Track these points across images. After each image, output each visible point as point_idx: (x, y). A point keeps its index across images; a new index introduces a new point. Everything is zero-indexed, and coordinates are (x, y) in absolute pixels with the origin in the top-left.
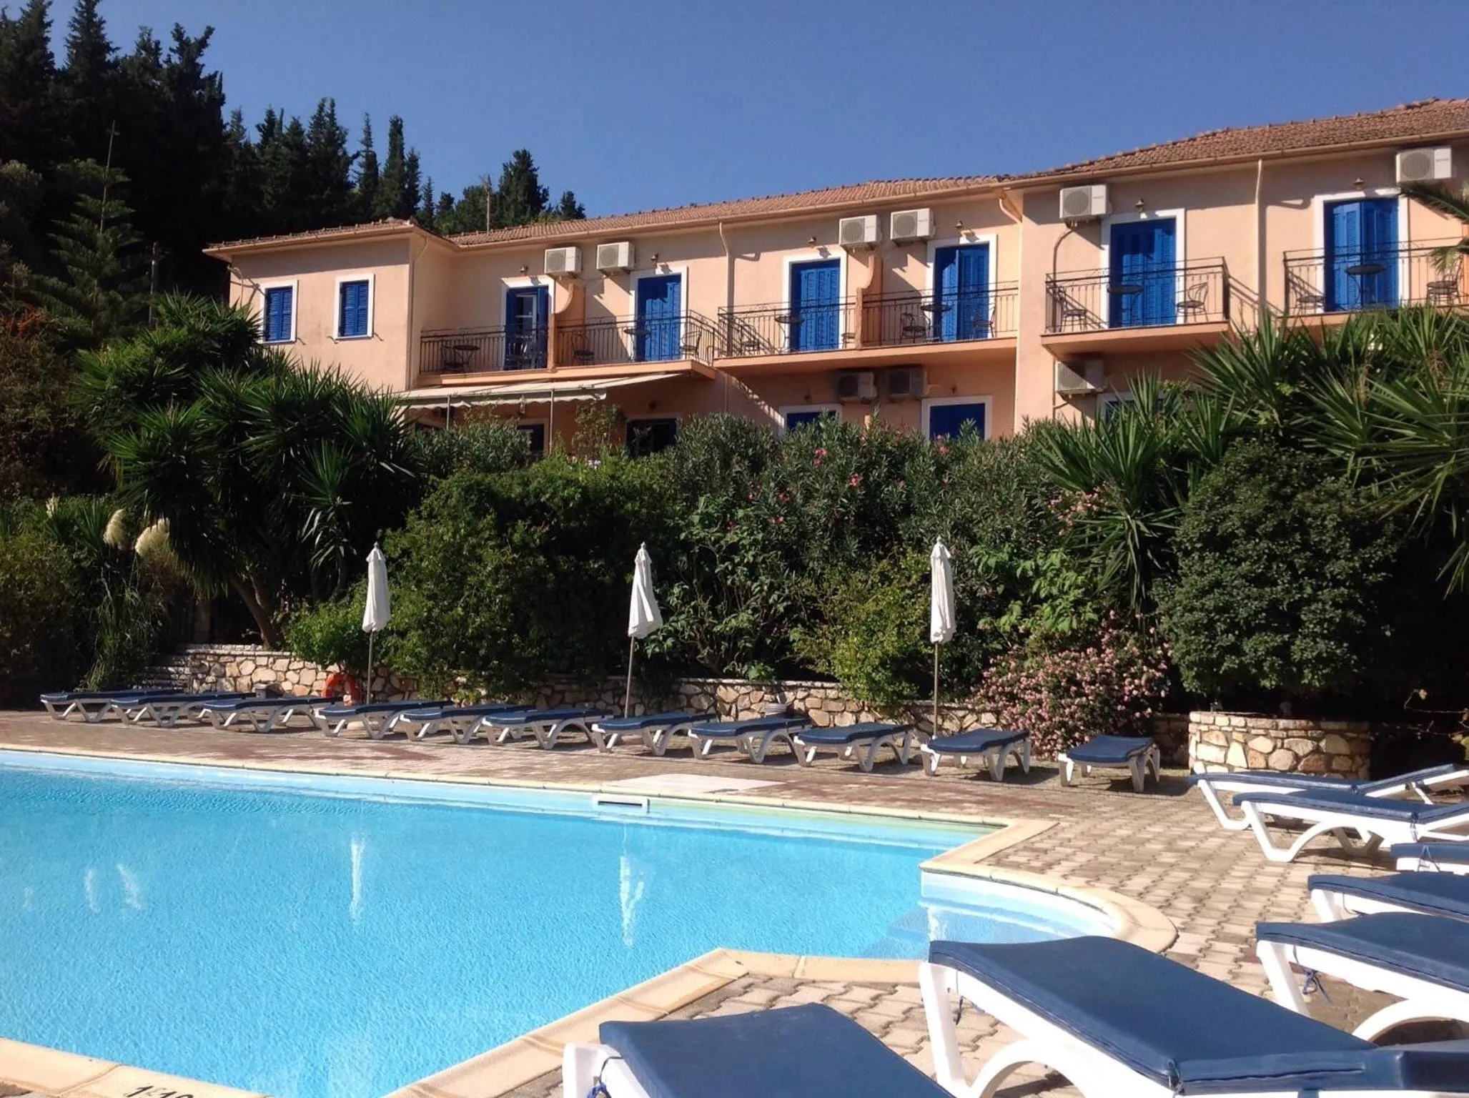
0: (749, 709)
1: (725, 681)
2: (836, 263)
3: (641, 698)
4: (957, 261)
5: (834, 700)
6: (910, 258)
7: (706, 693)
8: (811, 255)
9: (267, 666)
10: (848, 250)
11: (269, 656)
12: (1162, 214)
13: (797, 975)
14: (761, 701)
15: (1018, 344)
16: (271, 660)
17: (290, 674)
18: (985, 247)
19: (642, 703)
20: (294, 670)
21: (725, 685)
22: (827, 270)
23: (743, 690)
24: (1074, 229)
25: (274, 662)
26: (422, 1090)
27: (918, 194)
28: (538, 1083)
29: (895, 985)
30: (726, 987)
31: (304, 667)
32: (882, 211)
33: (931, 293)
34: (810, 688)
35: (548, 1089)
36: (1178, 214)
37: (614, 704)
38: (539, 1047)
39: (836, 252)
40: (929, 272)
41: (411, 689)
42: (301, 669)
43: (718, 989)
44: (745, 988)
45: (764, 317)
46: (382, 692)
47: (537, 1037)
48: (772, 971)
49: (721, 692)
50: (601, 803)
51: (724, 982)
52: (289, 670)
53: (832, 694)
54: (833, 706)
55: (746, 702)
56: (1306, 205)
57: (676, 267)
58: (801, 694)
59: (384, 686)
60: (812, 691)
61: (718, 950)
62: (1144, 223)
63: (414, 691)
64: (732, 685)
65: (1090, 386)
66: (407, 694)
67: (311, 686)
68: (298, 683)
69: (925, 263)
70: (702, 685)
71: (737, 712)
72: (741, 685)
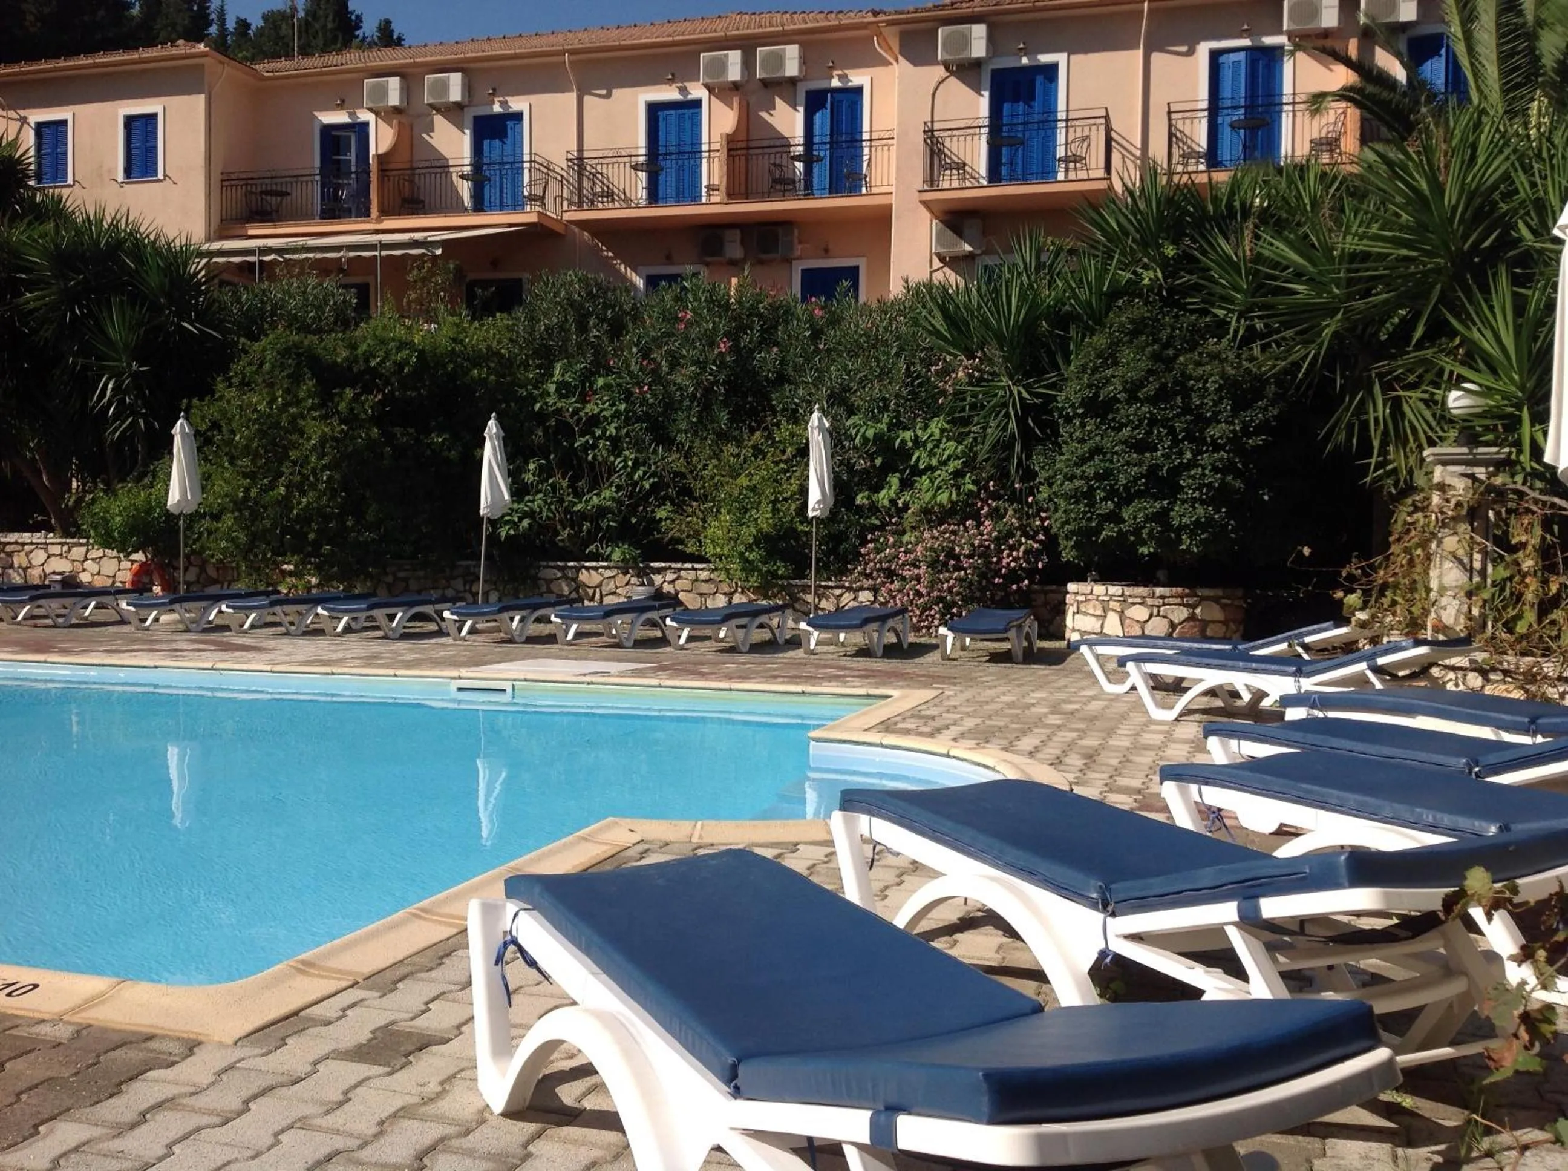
0: (614, 593)
1: (587, 564)
2: (697, 103)
3: (495, 584)
4: (828, 105)
5: (706, 581)
6: (778, 101)
7: (565, 577)
8: (669, 94)
9: (61, 555)
10: (710, 89)
11: (62, 544)
12: (1045, 58)
13: (695, 840)
14: (627, 584)
15: (893, 200)
16: (65, 548)
17: (88, 564)
18: (859, 90)
19: (496, 589)
20: (92, 559)
21: (587, 569)
22: (688, 112)
23: (608, 573)
24: (952, 73)
25: (69, 550)
26: (300, 966)
27: (786, 28)
28: (428, 953)
29: (797, 844)
30: (622, 854)
31: (104, 556)
32: (747, 45)
33: (801, 141)
34: (680, 570)
35: (441, 958)
36: (1061, 58)
37: (465, 591)
38: (425, 919)
39: (698, 91)
40: (799, 117)
41: (229, 578)
42: (101, 558)
43: (612, 856)
44: (642, 853)
45: (619, 163)
46: (198, 581)
47: (423, 910)
48: (670, 836)
49: (583, 576)
50: (460, 689)
51: (618, 849)
52: (86, 559)
53: (703, 575)
54: (705, 588)
55: (612, 585)
56: (1191, 52)
57: (517, 104)
58: (670, 576)
59: (199, 576)
60: (683, 573)
61: (611, 819)
62: (1024, 69)
63: (234, 580)
64: (596, 569)
65: (968, 248)
66: (227, 584)
67: (114, 576)
68: (99, 573)
69: (794, 107)
70: (563, 569)
71: (601, 596)
72: (605, 568)
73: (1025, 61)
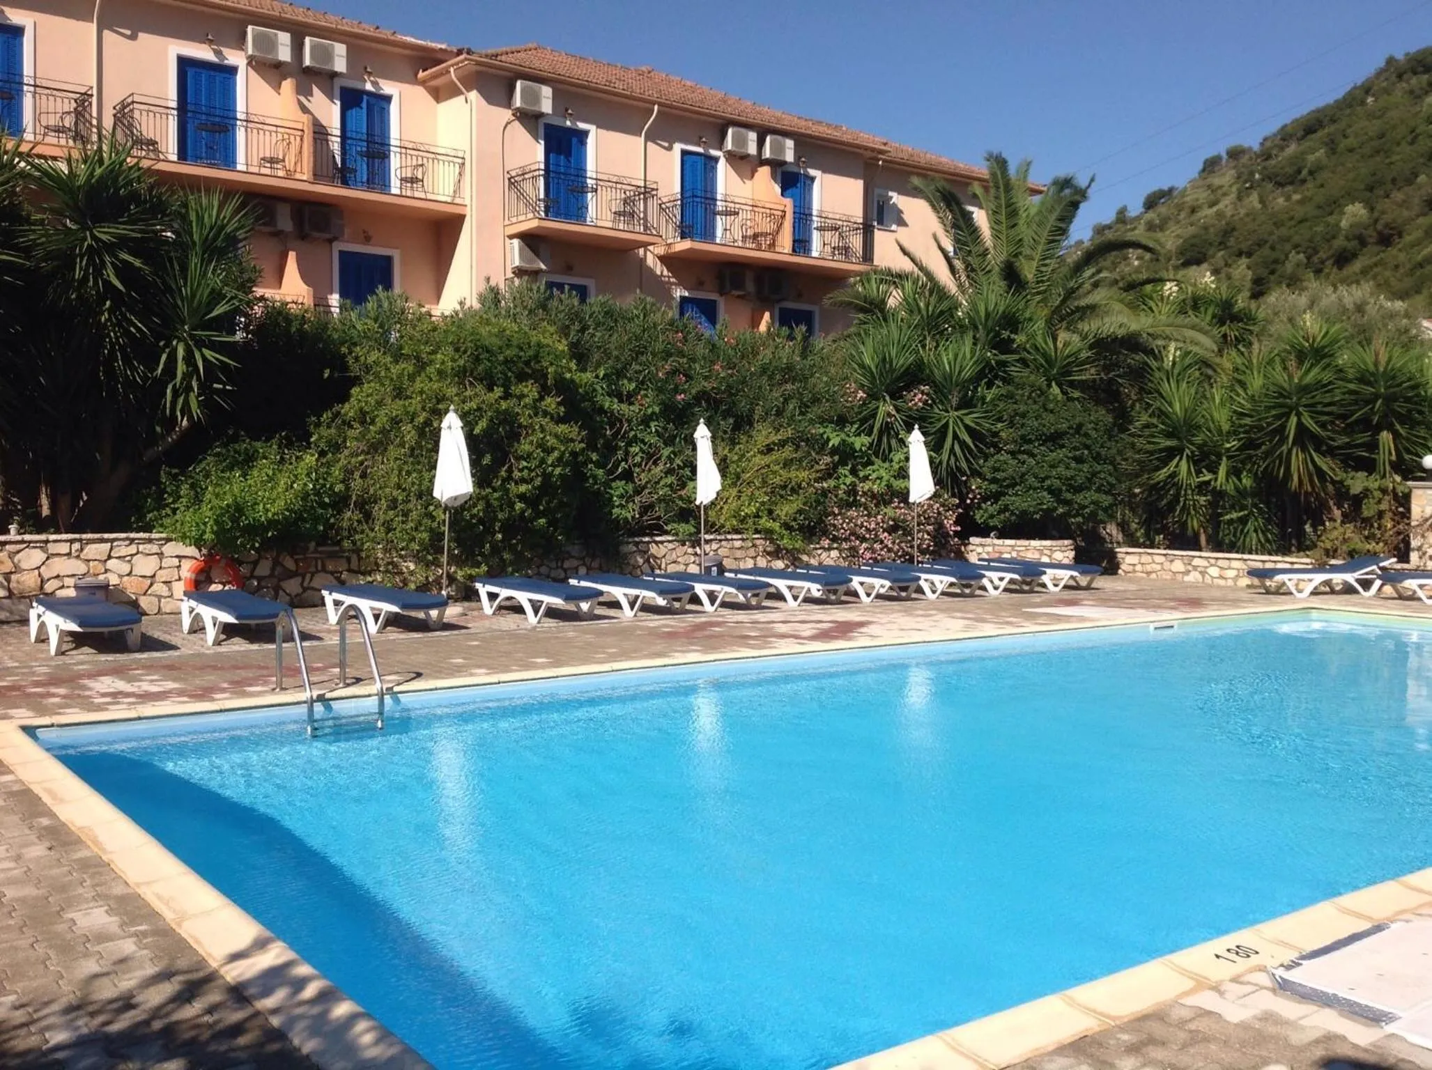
0: (675, 562)
1: (658, 539)
2: (233, 70)
3: (583, 559)
4: (364, 105)
5: (739, 549)
6: (315, 90)
7: (640, 551)
8: (203, 53)
9: (69, 554)
10: (253, 62)
11: (72, 541)
12: (582, 126)
14: (685, 553)
15: (468, 212)
16: (76, 546)
17: (111, 564)
18: (388, 99)
19: (584, 564)
20: (119, 558)
21: (657, 543)
22: (219, 77)
23: (671, 546)
24: (518, 119)
25: (82, 550)
27: (339, 27)
31: (138, 553)
32: (299, 32)
33: (338, 133)
34: (720, 541)
36: (592, 128)
37: (557, 567)
39: (235, 58)
40: (336, 109)
41: (313, 569)
42: (132, 555)
46: (272, 575)
49: (654, 549)
52: (110, 557)
53: (738, 544)
54: (739, 554)
55: (674, 556)
56: (670, 149)
58: (715, 546)
59: (273, 569)
60: (723, 543)
62: (569, 129)
63: (317, 571)
64: (662, 542)
65: (543, 267)
66: (308, 576)
67: (154, 576)
68: (129, 574)
69: (331, 98)
70: (637, 544)
71: (667, 564)
72: (669, 542)
73: (568, 123)
